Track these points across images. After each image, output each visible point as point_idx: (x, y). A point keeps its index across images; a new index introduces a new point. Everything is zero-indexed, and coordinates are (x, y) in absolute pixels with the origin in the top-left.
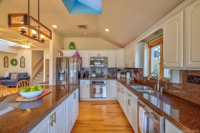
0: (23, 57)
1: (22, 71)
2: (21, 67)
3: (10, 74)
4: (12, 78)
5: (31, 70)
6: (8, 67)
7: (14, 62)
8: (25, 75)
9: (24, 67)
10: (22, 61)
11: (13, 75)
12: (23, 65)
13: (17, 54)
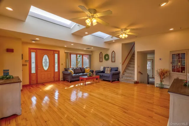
0: (113, 51)
1: (114, 65)
2: (112, 61)
3: (104, 68)
4: (106, 72)
5: (121, 65)
6: (102, 62)
7: (106, 57)
8: (116, 69)
9: (115, 62)
10: (113, 55)
11: (106, 69)
12: (113, 60)
13: (109, 49)
